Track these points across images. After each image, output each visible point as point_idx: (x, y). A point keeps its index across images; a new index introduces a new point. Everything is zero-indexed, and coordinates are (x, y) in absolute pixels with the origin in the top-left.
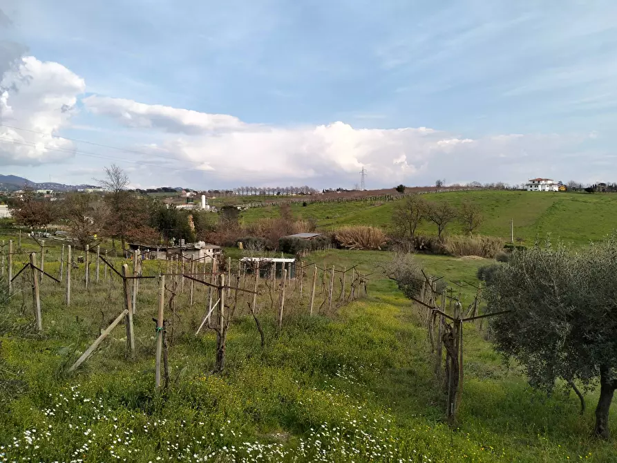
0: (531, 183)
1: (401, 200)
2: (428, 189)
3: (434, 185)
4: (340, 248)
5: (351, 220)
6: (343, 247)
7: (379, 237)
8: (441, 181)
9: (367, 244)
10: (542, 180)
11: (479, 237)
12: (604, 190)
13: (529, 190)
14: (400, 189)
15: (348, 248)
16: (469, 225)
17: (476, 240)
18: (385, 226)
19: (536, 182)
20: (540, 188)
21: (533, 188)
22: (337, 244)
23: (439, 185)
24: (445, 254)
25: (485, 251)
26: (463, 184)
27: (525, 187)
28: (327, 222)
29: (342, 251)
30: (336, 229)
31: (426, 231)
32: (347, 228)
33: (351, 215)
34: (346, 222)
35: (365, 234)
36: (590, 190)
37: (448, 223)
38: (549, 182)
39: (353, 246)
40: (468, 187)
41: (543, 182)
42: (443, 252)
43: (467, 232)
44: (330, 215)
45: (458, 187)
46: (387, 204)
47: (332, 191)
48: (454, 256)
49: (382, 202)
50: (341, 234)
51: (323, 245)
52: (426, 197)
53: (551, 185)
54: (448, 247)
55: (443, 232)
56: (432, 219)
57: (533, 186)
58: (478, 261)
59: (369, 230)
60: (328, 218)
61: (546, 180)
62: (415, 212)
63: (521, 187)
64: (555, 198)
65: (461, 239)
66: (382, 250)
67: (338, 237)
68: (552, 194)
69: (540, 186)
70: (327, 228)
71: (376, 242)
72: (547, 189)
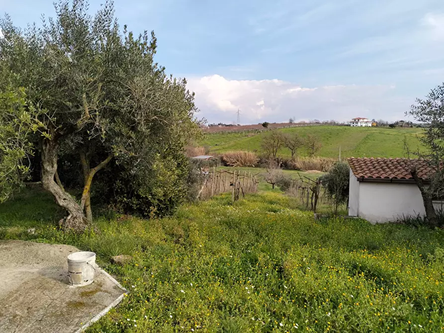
0: (354, 121)
1: (266, 133)
2: (283, 125)
3: (287, 122)
4: (226, 165)
5: (233, 146)
6: (229, 165)
7: (252, 158)
8: (293, 119)
9: (245, 163)
10: (361, 119)
11: (318, 158)
12: (401, 126)
13: (352, 125)
14: (265, 125)
15: (232, 166)
16: (312, 149)
17: (316, 160)
18: (256, 151)
19: (357, 120)
20: (359, 124)
21: (355, 124)
22: (225, 163)
23: (291, 122)
24: (296, 170)
25: (322, 167)
26: (307, 121)
27: (349, 123)
28: (217, 147)
29: (228, 167)
30: (223, 153)
31: (284, 154)
32: (231, 152)
33: (232, 143)
34: (230, 148)
35: (243, 156)
36: (392, 126)
37: (298, 149)
38: (365, 120)
39: (235, 165)
40: (310, 123)
41: (361, 120)
42: (295, 168)
43: (310, 155)
44: (218, 143)
45: (304, 124)
46: (257, 135)
47: (215, 125)
48: (302, 171)
49: (253, 134)
50: (227, 156)
51: (216, 164)
52: (283, 130)
53: (366, 122)
54: (298, 165)
55: (294, 155)
56: (287, 146)
57: (355, 123)
58: (318, 173)
59: (245, 154)
60: (217, 145)
61: (364, 119)
62: (277, 142)
63: (346, 123)
64: (369, 131)
65: (307, 159)
66: (255, 167)
67: (225, 158)
68: (367, 129)
69: (359, 123)
70: (217, 152)
71: (250, 161)
72: (364, 125)
